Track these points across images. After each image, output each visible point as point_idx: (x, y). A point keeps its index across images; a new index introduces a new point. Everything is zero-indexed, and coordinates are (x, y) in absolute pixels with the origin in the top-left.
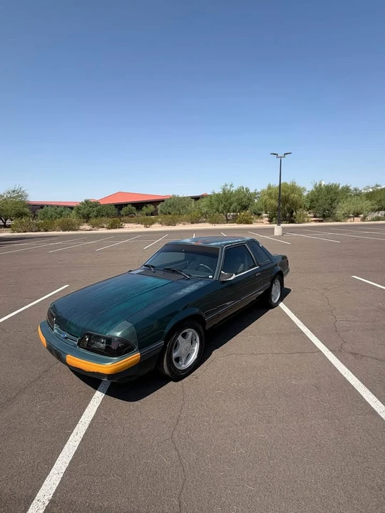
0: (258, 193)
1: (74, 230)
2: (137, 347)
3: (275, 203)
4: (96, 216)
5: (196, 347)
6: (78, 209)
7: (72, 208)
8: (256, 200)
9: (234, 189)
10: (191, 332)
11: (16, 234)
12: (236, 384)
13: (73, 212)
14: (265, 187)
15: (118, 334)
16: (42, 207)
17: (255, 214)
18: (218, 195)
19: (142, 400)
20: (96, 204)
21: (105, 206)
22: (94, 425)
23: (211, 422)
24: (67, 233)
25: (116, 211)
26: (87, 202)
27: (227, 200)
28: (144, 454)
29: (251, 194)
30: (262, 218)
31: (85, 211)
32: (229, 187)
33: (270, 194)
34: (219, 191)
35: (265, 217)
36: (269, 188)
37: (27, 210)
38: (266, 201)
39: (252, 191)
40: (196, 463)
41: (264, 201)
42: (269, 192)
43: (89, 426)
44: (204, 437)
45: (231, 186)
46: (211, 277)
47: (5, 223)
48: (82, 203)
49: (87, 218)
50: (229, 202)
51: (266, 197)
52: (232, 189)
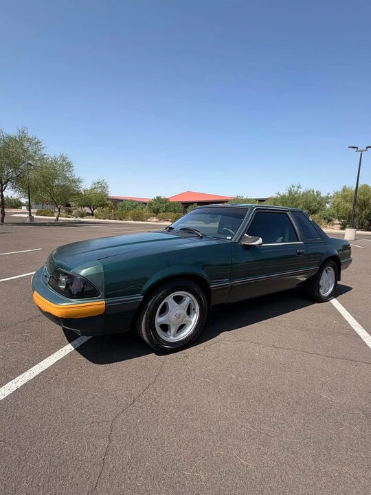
0: (331, 198)
1: (142, 221)
2: (102, 294)
3: (349, 206)
4: (164, 212)
5: (194, 319)
6: (151, 204)
7: (145, 204)
8: (328, 206)
9: (302, 191)
10: (188, 298)
11: (98, 220)
12: (234, 377)
13: (147, 207)
14: (340, 190)
15: (83, 272)
16: (122, 201)
17: (325, 219)
18: (283, 197)
19: (108, 365)
20: (166, 201)
21: (173, 203)
22: (40, 378)
23: (176, 417)
24: (137, 222)
25: (182, 208)
26: (158, 198)
27: (293, 202)
28: (67, 431)
29: (322, 199)
30: (333, 224)
31: (156, 207)
32: (296, 188)
33: (345, 197)
34: (284, 191)
35: (337, 224)
36: (344, 190)
37: (109, 202)
38: (339, 204)
39: (323, 195)
40: (123, 468)
41: (336, 204)
42: (344, 195)
43: (35, 378)
44: (155, 434)
45: (298, 187)
46: (229, 238)
47: (93, 212)
48: (154, 200)
49: (156, 212)
50: (295, 204)
51: (339, 200)
52: (300, 190)
